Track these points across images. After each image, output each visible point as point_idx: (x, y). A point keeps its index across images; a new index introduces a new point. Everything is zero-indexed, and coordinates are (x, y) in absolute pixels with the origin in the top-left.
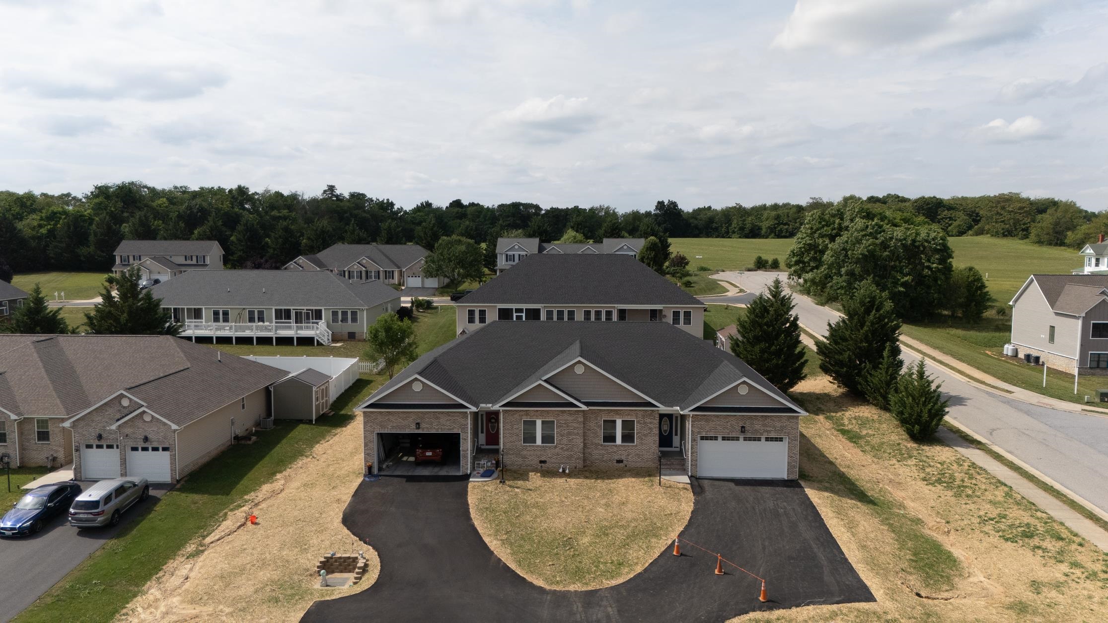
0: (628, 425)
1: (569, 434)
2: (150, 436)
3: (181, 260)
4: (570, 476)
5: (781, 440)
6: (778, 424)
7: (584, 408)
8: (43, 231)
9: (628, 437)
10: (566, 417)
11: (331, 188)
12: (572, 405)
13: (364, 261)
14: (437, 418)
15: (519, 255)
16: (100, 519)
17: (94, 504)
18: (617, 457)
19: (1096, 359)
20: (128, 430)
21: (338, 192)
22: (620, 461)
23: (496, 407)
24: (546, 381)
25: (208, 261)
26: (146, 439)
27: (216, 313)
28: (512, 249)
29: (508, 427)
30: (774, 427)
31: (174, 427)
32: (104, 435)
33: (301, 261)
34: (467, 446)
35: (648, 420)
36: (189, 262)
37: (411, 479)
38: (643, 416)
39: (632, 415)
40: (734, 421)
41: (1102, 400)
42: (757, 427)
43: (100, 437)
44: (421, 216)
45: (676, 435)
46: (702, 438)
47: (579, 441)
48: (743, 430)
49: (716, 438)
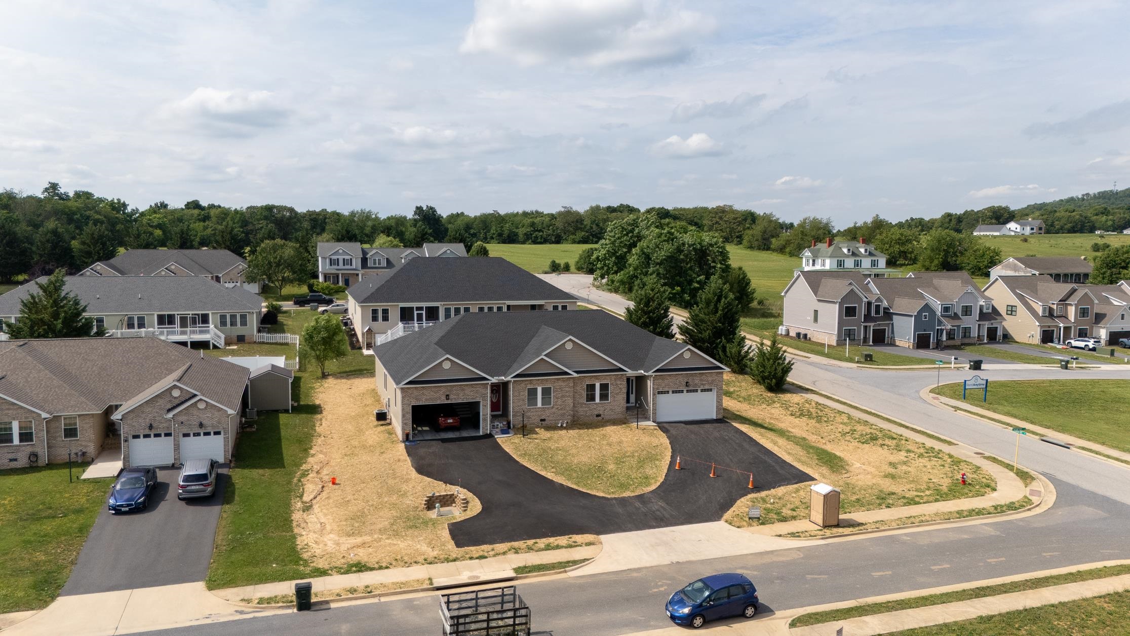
0: (604, 387)
1: (563, 396)
2: (204, 422)
4: (566, 428)
5: (710, 390)
6: (710, 379)
7: (575, 375)
9: (604, 397)
10: (561, 383)
11: (54, 186)
12: (566, 373)
13: (173, 267)
14: (463, 390)
15: (344, 259)
16: (209, 489)
18: (596, 413)
19: (848, 333)
20: (183, 418)
21: (62, 191)
22: (598, 416)
23: (509, 378)
24: (545, 355)
26: (201, 425)
28: (336, 253)
29: (516, 394)
30: (708, 381)
31: (230, 412)
32: (154, 425)
33: (99, 268)
34: (485, 411)
35: (619, 382)
37: (444, 441)
38: (615, 380)
39: (607, 379)
40: (682, 377)
41: (866, 360)
42: (697, 382)
43: (151, 427)
45: (632, 393)
46: (659, 393)
47: (570, 401)
48: (687, 384)
49: (668, 392)
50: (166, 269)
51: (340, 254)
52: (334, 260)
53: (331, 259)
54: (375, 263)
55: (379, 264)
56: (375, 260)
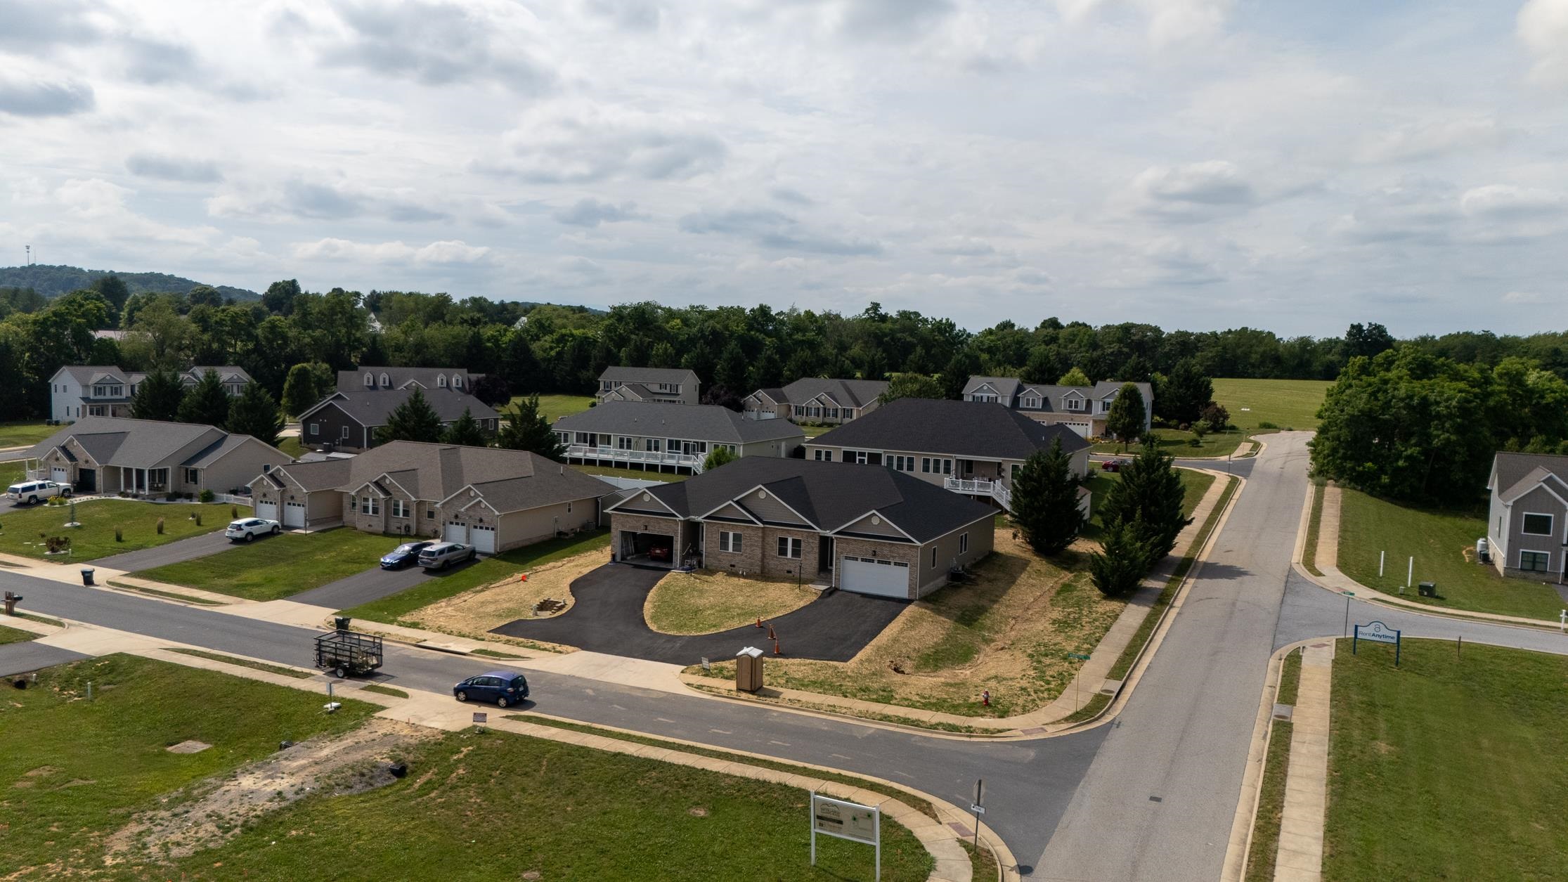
0: (796, 543)
1: (752, 545)
2: (483, 519)
3: (656, 388)
4: (745, 577)
5: (906, 565)
6: (901, 552)
7: (761, 525)
8: (553, 353)
9: (796, 553)
10: (749, 531)
11: (876, 306)
12: (752, 522)
13: (823, 398)
14: (659, 523)
16: (435, 563)
17: (432, 553)
18: (787, 568)
19: (1531, 559)
20: (471, 513)
21: (882, 311)
22: (789, 572)
23: (700, 519)
24: (737, 502)
25: (680, 391)
26: (481, 520)
27: (622, 440)
29: (709, 535)
30: (898, 554)
31: (497, 513)
32: (459, 516)
33: (760, 395)
34: (678, 546)
35: (811, 541)
36: (663, 391)
37: (636, 566)
38: (807, 537)
39: (800, 534)
40: (867, 546)
42: (886, 552)
43: (456, 517)
44: (992, 341)
46: (847, 558)
47: (758, 552)
48: (874, 554)
49: (857, 559)
50: (817, 399)
51: (984, 392)
52: (978, 397)
53: (974, 397)
54: (1028, 404)
55: (1033, 404)
56: (1028, 400)
